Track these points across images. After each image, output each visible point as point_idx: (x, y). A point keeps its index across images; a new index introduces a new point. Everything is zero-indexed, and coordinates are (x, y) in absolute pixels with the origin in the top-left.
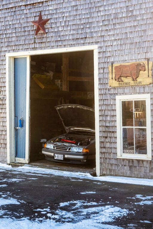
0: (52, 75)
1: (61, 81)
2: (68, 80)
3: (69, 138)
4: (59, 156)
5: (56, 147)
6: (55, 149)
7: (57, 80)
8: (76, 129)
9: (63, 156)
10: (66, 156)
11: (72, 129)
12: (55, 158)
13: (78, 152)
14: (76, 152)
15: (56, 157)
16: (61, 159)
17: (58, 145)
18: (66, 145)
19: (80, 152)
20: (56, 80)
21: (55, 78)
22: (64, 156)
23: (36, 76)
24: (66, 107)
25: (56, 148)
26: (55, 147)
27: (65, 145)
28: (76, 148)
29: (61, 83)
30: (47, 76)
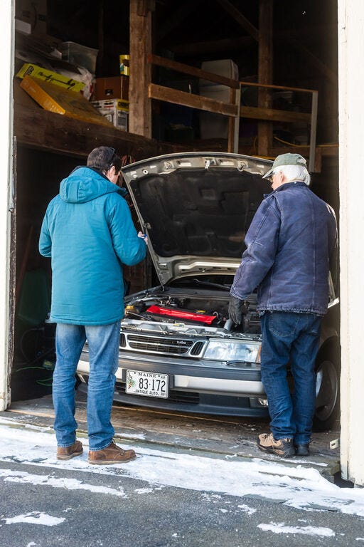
0: (88, 83)
1: (121, 105)
2: (150, 96)
3: (177, 301)
4: (150, 379)
5: (129, 337)
6: (128, 347)
7: (104, 101)
8: (201, 269)
9: (166, 380)
10: (183, 381)
11: (182, 267)
12: (129, 391)
13: (238, 363)
14: (229, 364)
15: (132, 383)
16: (159, 394)
17: (142, 332)
18: (177, 329)
19: (249, 364)
20: (102, 103)
21: (98, 93)
22: (172, 381)
23: (32, 74)
24: (168, 167)
25: (131, 345)
26: (127, 342)
27: (174, 332)
28: (227, 343)
29: (122, 113)
30: (71, 83)
